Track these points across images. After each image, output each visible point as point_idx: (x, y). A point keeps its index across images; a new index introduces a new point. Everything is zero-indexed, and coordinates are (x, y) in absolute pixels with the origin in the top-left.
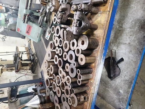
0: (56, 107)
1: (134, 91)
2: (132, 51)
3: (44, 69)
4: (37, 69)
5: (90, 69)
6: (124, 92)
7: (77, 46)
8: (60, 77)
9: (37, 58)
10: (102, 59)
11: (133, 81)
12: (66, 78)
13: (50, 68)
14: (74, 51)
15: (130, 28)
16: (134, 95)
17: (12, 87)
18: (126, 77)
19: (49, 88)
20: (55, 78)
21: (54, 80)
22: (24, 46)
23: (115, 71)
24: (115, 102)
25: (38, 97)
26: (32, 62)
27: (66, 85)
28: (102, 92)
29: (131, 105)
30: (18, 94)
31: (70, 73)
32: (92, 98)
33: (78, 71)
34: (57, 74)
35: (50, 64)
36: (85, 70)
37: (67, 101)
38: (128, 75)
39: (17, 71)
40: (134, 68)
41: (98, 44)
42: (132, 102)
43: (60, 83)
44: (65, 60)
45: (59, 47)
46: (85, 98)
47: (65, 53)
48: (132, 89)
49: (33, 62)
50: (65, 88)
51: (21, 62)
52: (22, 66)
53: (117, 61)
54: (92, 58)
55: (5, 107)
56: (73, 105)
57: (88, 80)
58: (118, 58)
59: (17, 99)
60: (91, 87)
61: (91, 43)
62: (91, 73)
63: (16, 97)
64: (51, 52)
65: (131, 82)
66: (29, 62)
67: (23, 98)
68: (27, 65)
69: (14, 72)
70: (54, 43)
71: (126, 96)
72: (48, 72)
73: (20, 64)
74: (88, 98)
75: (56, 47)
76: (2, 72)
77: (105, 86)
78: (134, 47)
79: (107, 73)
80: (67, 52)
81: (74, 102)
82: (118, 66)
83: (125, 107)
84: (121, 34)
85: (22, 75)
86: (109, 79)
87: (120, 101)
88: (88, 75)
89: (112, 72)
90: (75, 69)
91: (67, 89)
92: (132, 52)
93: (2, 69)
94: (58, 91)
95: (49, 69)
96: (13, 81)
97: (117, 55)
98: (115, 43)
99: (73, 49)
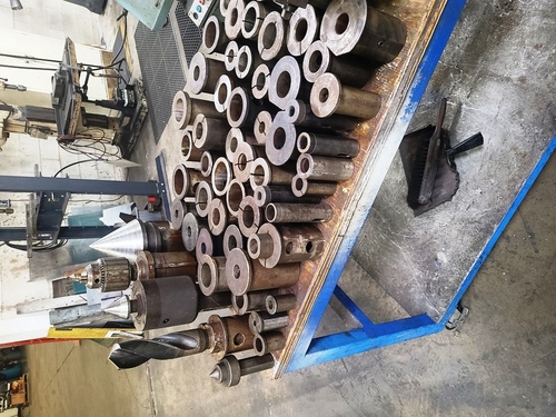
0: (200, 267)
1: (489, 264)
2: (525, 114)
3: (168, 150)
4: (144, 147)
5: (347, 142)
6: (452, 261)
7: (317, 37)
8: (231, 164)
9: (145, 103)
10: (404, 108)
11: (496, 226)
12: (251, 167)
13: (193, 128)
14: (300, 59)
15: (545, 15)
16: (482, 279)
17: (43, 196)
18: (472, 209)
19: (182, 200)
20: (209, 169)
21: (205, 174)
22: (99, 44)
23: (438, 181)
24: (412, 290)
25: (140, 228)
26: (124, 115)
27: (249, 191)
28: (373, 254)
29: (466, 311)
30: (64, 224)
31: (270, 149)
32: (334, 252)
33: (304, 142)
34: (218, 151)
35: (197, 109)
36: (328, 142)
37: (245, 249)
38: (484, 203)
39: (66, 140)
40: (513, 180)
41: (400, 42)
42: (469, 301)
43: (228, 188)
44: (258, 94)
45: (240, 41)
46: (309, 246)
47: (263, 69)
48: (484, 253)
49: (131, 116)
50: (243, 204)
51: (83, 109)
52: (88, 125)
53: (454, 145)
54: (366, 97)
55: (14, 261)
56: (262, 262)
57: (333, 183)
58: (464, 134)
59: (59, 241)
60: (340, 212)
61: (375, 31)
62: (350, 159)
63: (57, 233)
64: (208, 60)
65: (488, 230)
66: (114, 113)
67: (83, 240)
68: (104, 123)
69: (52, 140)
70: (222, 25)
71: (456, 276)
72: (186, 141)
73: (76, 115)
74: (321, 248)
75: (229, 40)
76: (6, 135)
77: (389, 233)
78: (537, 95)
79: (405, 189)
80: (272, 64)
81: (267, 250)
82: (454, 166)
83: (444, 309)
84: (500, 37)
85: (84, 157)
86: (410, 210)
87: (428, 290)
88: (337, 164)
89: (428, 185)
90: (291, 133)
91: (248, 206)
92: (521, 117)
93: (6, 123)
94: (217, 212)
95: (191, 132)
96: (48, 173)
97: (462, 121)
98: (467, 72)
99: (297, 49)
